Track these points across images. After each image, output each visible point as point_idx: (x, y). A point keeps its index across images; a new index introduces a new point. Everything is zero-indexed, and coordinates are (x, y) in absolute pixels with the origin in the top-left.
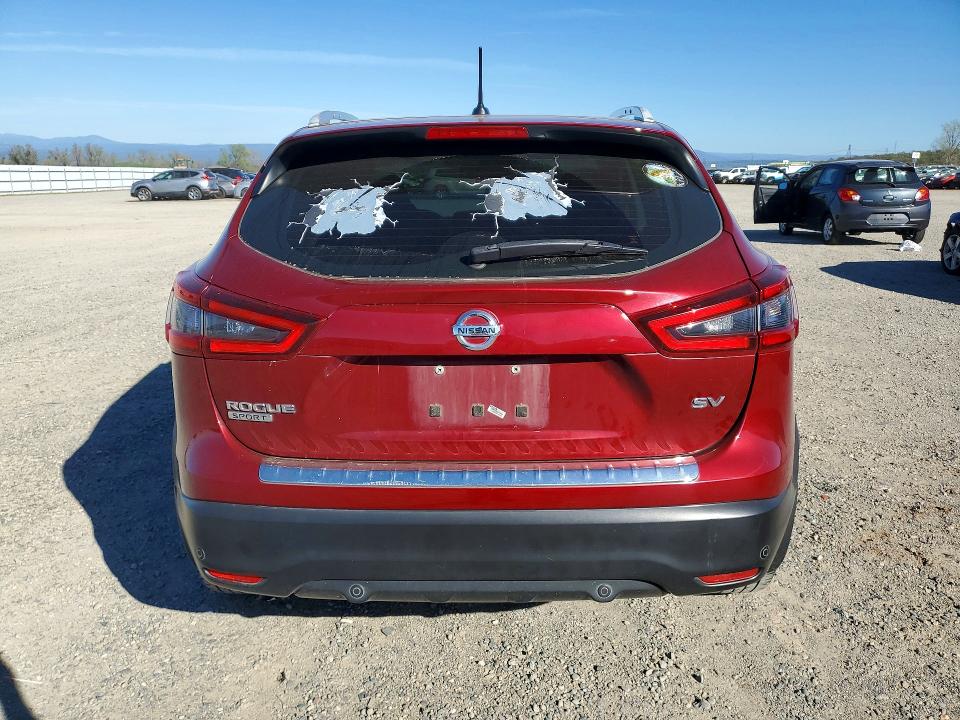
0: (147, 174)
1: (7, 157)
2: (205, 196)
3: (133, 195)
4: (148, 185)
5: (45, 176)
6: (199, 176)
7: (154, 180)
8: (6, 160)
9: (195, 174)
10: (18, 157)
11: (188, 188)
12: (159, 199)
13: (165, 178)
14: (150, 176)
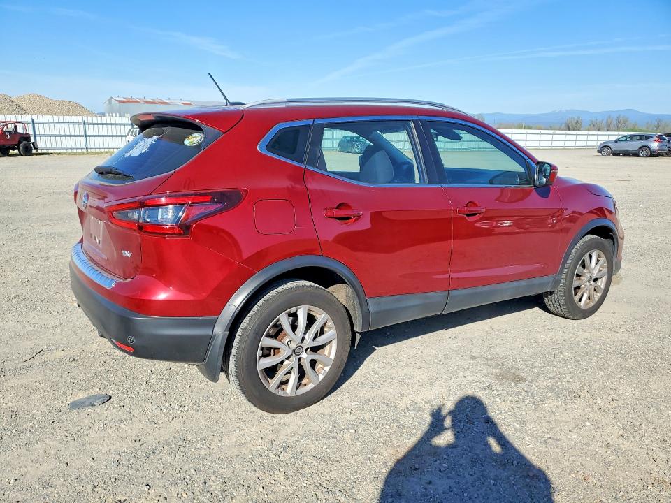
0: (613, 136)
1: (564, 125)
2: (654, 154)
3: (598, 151)
4: (611, 145)
5: (537, 137)
6: (651, 139)
7: (616, 142)
8: (563, 127)
9: (648, 137)
10: (570, 125)
11: (641, 148)
12: (619, 155)
13: (626, 140)
14: (615, 138)
